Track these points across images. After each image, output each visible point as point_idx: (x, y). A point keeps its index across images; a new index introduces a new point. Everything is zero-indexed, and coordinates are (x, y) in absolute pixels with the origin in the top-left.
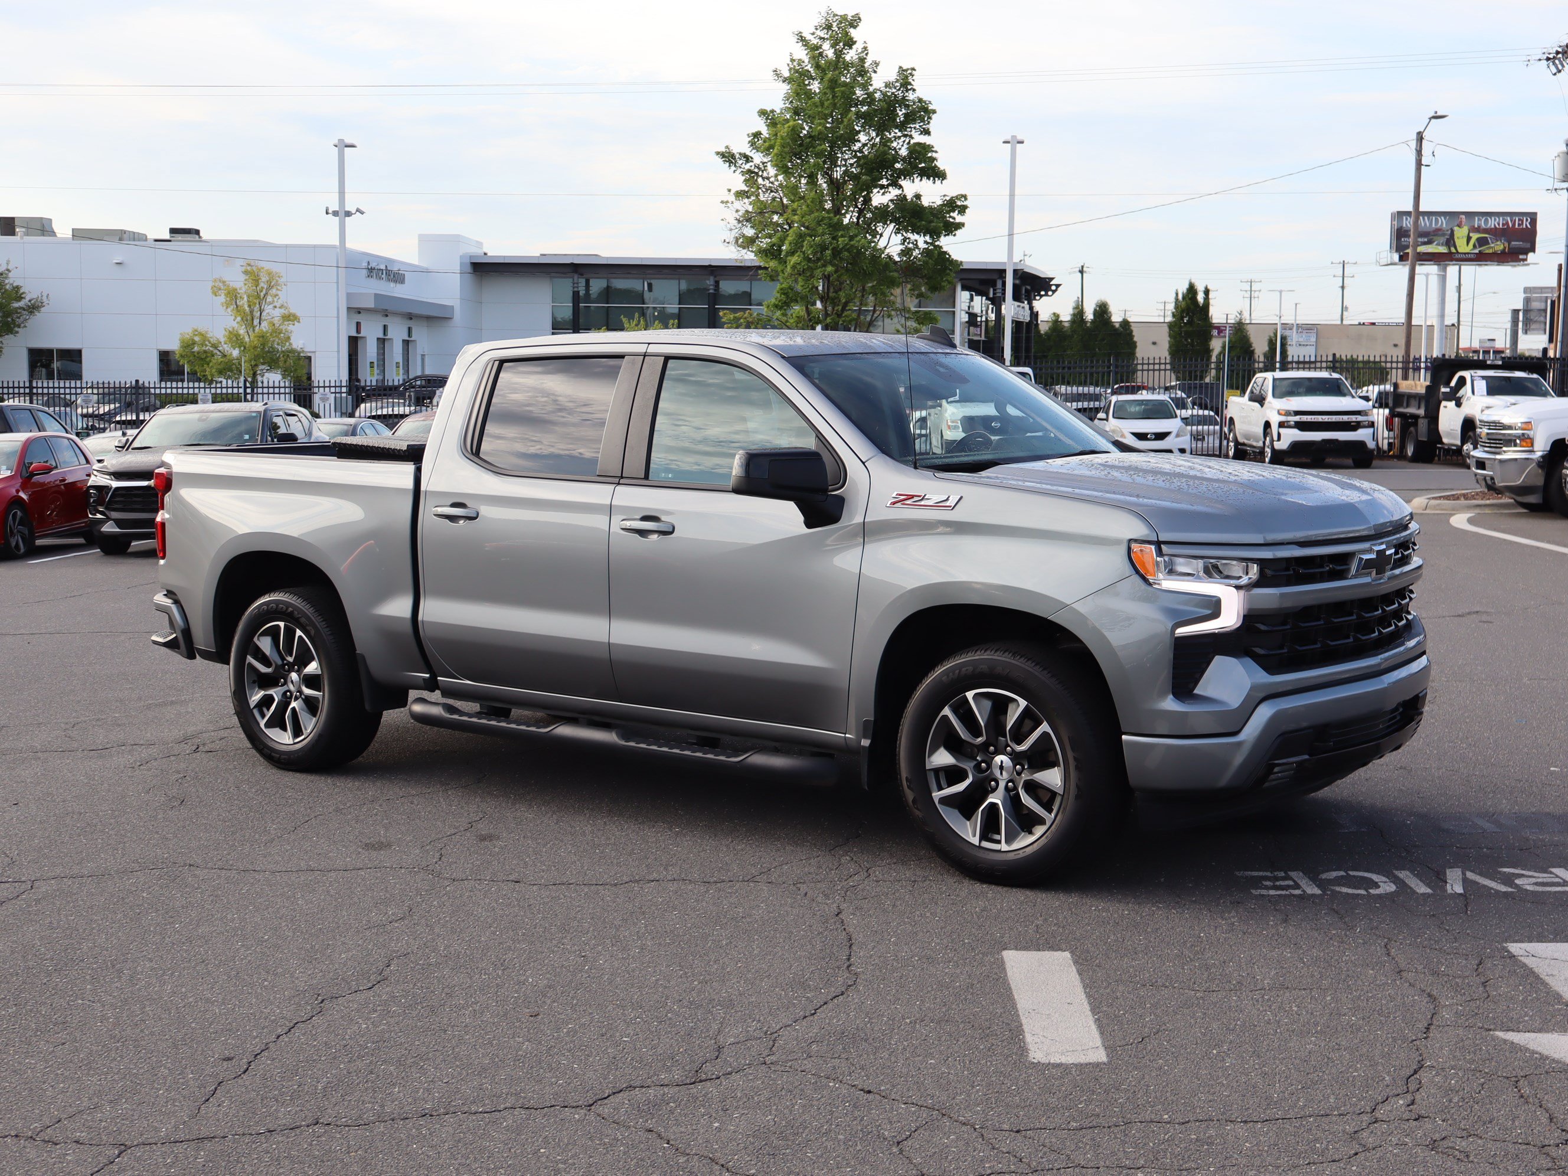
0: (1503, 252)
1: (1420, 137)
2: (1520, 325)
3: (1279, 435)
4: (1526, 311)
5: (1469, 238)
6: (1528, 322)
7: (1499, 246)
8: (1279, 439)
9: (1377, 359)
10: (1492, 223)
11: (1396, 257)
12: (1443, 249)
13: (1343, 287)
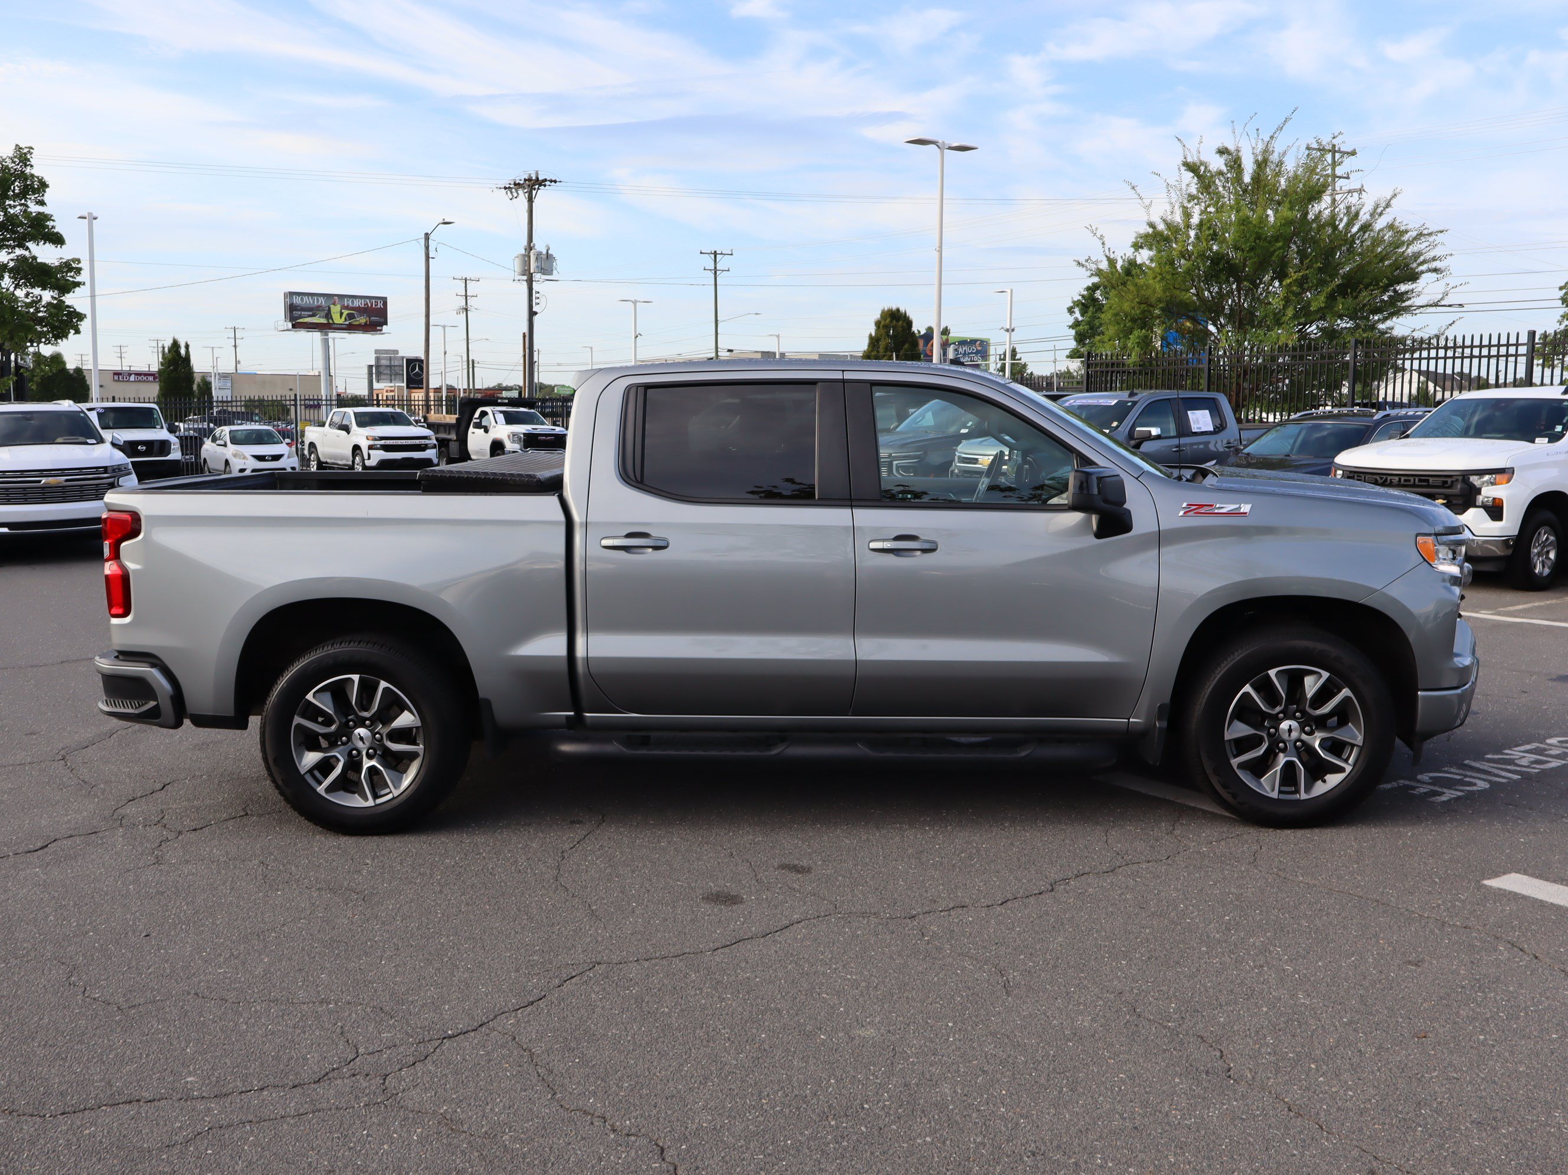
0: (366, 324)
1: (427, 236)
2: (374, 376)
3: (369, 455)
4: (378, 366)
5: (341, 314)
6: (378, 374)
7: (362, 320)
8: (369, 458)
9: (279, 398)
10: (357, 303)
11: (290, 325)
12: (323, 321)
13: (235, 346)
